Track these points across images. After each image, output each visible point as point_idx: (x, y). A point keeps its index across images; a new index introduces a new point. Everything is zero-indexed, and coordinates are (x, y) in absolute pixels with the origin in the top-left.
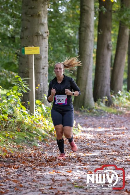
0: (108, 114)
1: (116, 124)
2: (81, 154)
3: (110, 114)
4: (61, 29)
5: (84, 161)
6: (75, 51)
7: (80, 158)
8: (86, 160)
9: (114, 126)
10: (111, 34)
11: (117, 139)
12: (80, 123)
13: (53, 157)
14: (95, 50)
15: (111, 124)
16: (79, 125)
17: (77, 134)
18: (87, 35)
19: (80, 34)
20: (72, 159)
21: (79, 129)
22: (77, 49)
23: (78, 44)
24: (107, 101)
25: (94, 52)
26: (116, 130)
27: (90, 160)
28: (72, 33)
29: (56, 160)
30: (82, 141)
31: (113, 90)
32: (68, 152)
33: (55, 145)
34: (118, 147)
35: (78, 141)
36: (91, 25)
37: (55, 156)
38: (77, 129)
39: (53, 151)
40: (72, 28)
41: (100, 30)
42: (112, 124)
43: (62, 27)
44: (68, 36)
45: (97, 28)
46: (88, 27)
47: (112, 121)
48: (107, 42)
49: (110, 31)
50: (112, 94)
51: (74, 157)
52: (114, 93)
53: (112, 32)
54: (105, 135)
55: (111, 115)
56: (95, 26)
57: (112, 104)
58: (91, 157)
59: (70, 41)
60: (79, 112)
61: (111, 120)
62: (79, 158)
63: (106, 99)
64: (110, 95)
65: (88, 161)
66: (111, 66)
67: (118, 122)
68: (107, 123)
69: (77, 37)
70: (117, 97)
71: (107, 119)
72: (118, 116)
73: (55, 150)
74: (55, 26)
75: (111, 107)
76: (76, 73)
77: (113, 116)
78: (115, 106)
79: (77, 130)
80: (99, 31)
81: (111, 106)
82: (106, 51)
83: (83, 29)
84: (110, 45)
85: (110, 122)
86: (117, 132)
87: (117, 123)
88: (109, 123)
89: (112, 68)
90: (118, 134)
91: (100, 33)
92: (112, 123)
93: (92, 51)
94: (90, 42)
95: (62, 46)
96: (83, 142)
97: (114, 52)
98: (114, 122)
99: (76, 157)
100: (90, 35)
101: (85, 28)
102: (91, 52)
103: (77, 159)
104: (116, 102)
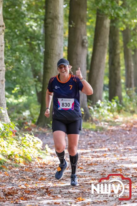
0: (84, 131)
1: (95, 144)
2: (50, 184)
3: (87, 131)
4: (21, 21)
5: (55, 194)
6: (39, 49)
7: (49, 190)
8: (56, 192)
9: (93, 147)
10: (87, 26)
11: (97, 164)
12: (49, 144)
13: (13, 189)
14: (66, 48)
15: (88, 144)
16: (47, 146)
17: (44, 158)
18: (54, 29)
19: (46, 27)
20: (39, 191)
21: (47, 151)
22: (43, 46)
23: (43, 40)
24: (84, 114)
25: (64, 50)
26: (96, 152)
27: (62, 192)
28: (36, 27)
29: (17, 193)
30: (51, 168)
31: (90, 99)
32: (33, 182)
33: (15, 174)
34: (98, 174)
35: (46, 167)
36: (60, 16)
37: (16, 188)
38: (44, 151)
39: (14, 181)
40: (35, 20)
41: (72, 22)
42: (91, 144)
43: (23, 18)
44: (30, 30)
45: (68, 19)
46: (56, 17)
47: (90, 141)
48: (82, 37)
49: (85, 23)
50: (89, 105)
51: (42, 188)
52: (91, 104)
53: (88, 24)
54: (81, 159)
55: (89, 132)
56: (65, 16)
57: (90, 118)
58: (64, 188)
59: (33, 36)
60: (47, 129)
61: (88, 139)
62: (47, 189)
63: (82, 111)
64: (87, 106)
65: (59, 194)
66: (87, 69)
67: (98, 142)
68: (84, 143)
69: (42, 31)
70: (96, 108)
71: (84, 137)
72: (98, 133)
73: (16, 179)
74: (13, 17)
75: (89, 122)
76: (42, 78)
77: (91, 134)
78: (94, 121)
79: (44, 153)
80: (70, 23)
81: (88, 120)
82: (80, 49)
83: (49, 20)
84: (85, 41)
85: (88, 141)
86: (96, 153)
87: (96, 142)
88: (86, 143)
89: (88, 71)
90: (98, 157)
91: (71, 26)
92: (89, 142)
93: (62, 49)
94: (59, 38)
95: (22, 44)
96: (53, 168)
97: (90, 50)
98: (92, 142)
99: (43, 188)
100: (58, 28)
101: (52, 19)
102: (60, 51)
103: (45, 190)
104: (95, 115)
